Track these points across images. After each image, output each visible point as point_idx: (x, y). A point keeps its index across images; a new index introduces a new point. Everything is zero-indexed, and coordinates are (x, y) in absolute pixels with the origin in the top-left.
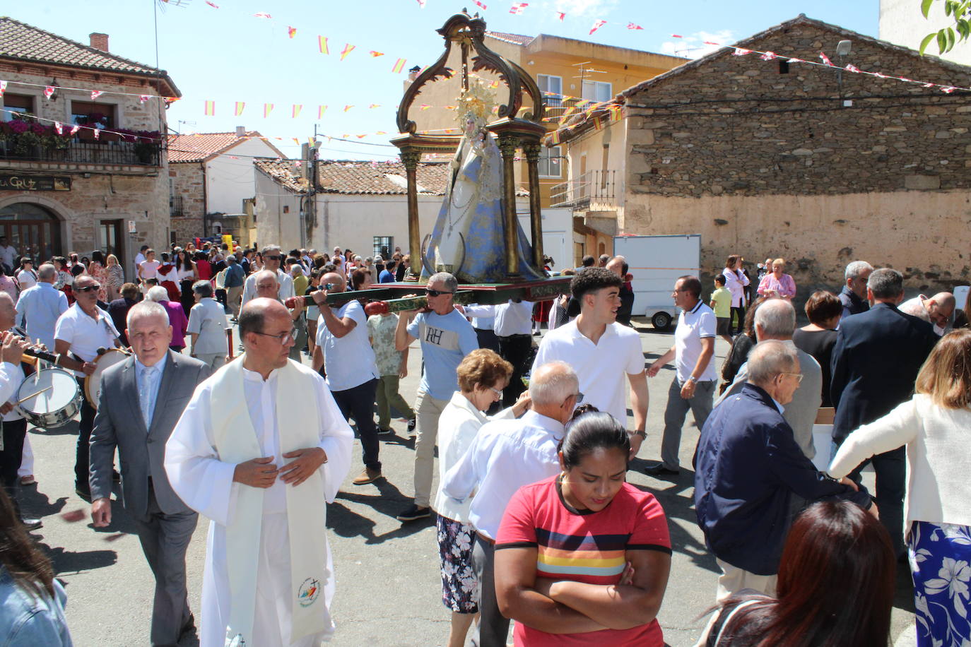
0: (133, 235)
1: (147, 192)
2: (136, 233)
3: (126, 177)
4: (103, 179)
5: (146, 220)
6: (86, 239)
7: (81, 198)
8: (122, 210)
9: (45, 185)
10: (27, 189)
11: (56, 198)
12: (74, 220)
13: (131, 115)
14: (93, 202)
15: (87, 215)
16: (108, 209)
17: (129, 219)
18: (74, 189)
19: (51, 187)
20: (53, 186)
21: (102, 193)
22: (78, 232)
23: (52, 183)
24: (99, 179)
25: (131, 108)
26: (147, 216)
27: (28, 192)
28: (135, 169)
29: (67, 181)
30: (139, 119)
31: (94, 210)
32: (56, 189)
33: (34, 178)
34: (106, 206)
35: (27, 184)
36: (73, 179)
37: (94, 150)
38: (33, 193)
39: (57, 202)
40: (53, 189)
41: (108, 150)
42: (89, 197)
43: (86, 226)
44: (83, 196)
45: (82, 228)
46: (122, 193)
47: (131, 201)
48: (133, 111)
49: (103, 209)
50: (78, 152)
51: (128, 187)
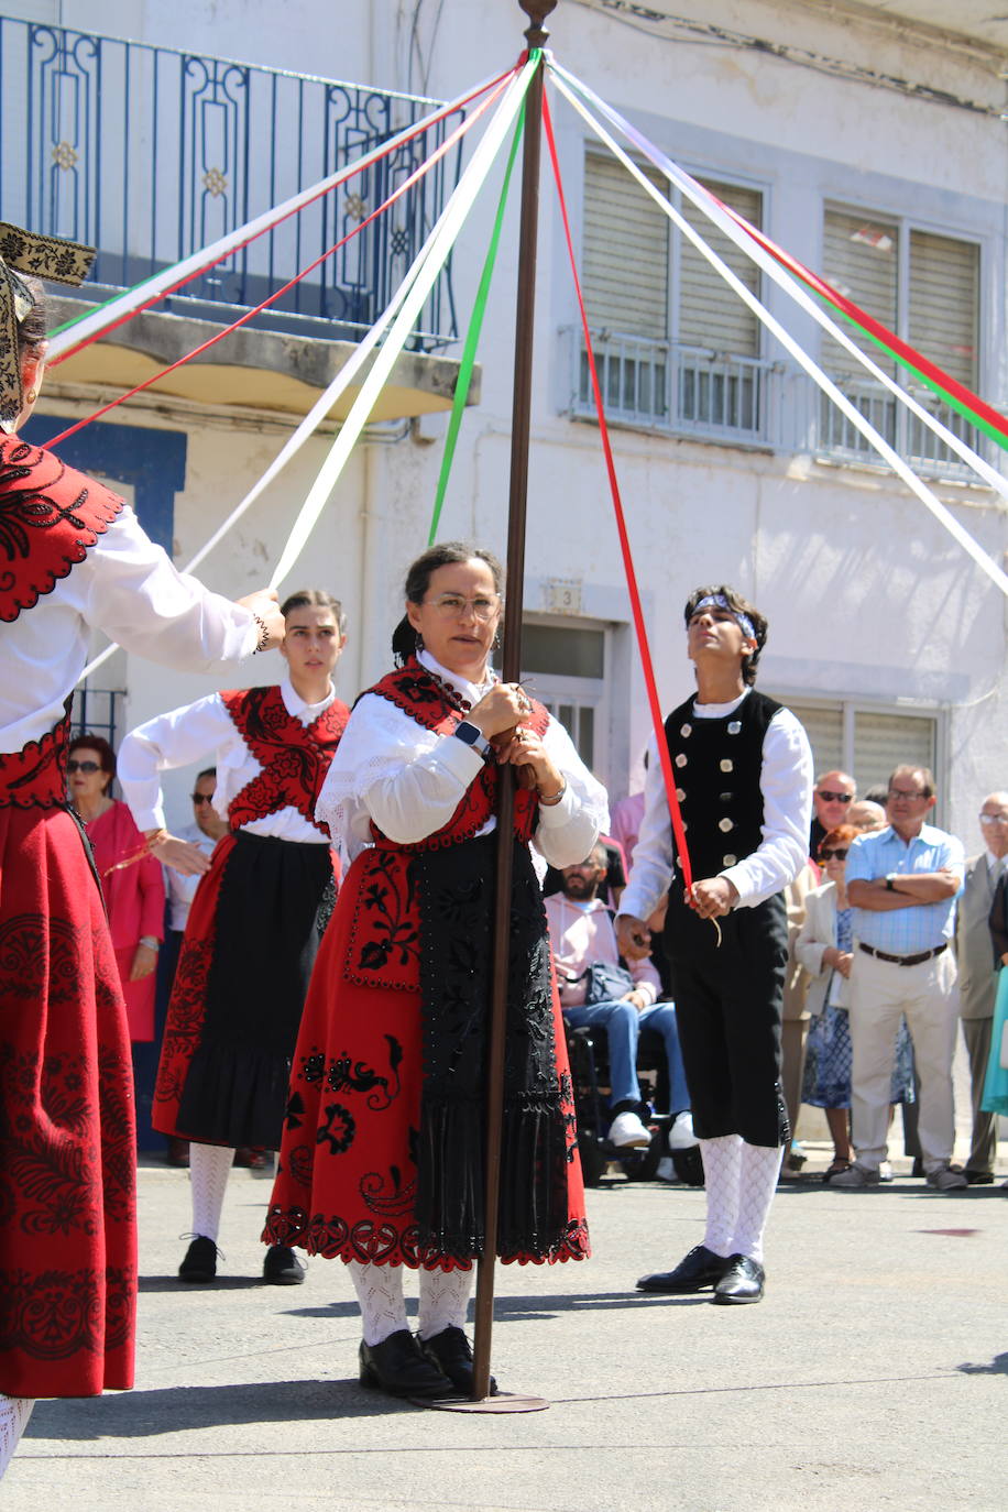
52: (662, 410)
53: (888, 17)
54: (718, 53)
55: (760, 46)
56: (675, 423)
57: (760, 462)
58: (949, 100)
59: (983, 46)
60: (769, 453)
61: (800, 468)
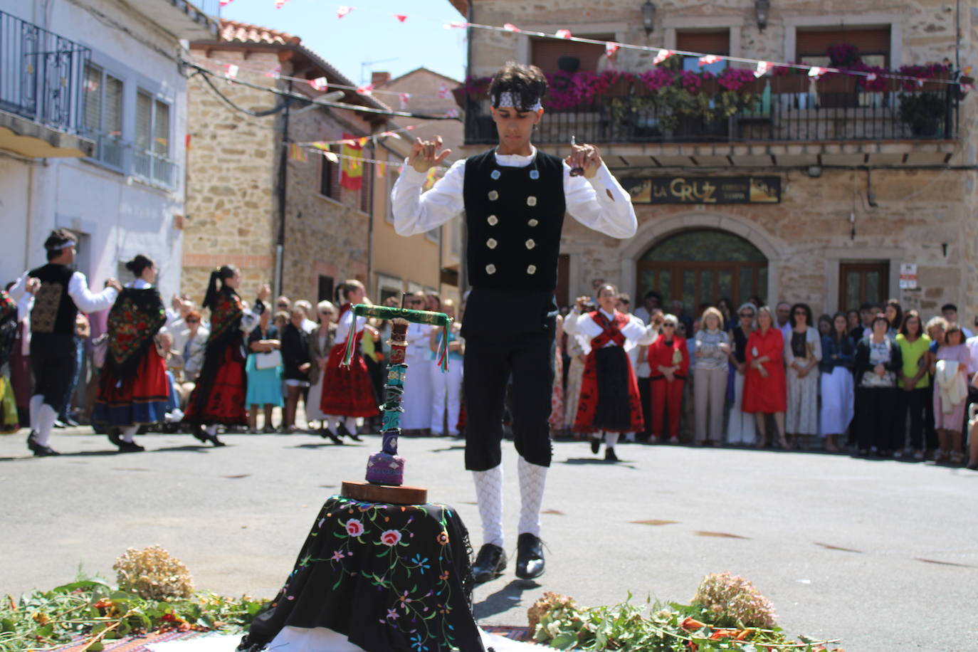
0: (909, 294)
1: (948, 204)
2: (918, 289)
3: (902, 173)
4: (852, 178)
5: (942, 262)
6: (808, 298)
7: (804, 218)
8: (888, 241)
9: (734, 192)
10: (700, 202)
11: (754, 218)
12: (788, 260)
13: (920, 42)
14: (827, 226)
15: (811, 251)
16: (858, 238)
17: (902, 259)
18: (791, 200)
19: (741, 196)
20: (747, 193)
21: (844, 206)
22: (792, 283)
23: (744, 188)
24: (844, 177)
25: (921, 28)
26: (945, 253)
27: (704, 207)
28: (893, 150)
29: (774, 184)
30: (939, 49)
31: (828, 241)
32: (752, 199)
33: (715, 181)
34: (853, 233)
35: (700, 191)
36: (789, 181)
37: (836, 121)
38: (712, 208)
39: (756, 226)
40: (747, 201)
41: (865, 120)
42: (819, 214)
43: (809, 273)
44: (808, 214)
45: (801, 277)
46: (890, 207)
47: (911, 223)
48: (926, 35)
49: (847, 239)
50: (803, 125)
51: (904, 193)
52: (98, 158)
53: (154, 23)
54: (116, 31)
55: (126, 30)
56: (102, 163)
57: (120, 178)
58: (165, 54)
59: (173, 35)
60: (122, 175)
61: (130, 180)
